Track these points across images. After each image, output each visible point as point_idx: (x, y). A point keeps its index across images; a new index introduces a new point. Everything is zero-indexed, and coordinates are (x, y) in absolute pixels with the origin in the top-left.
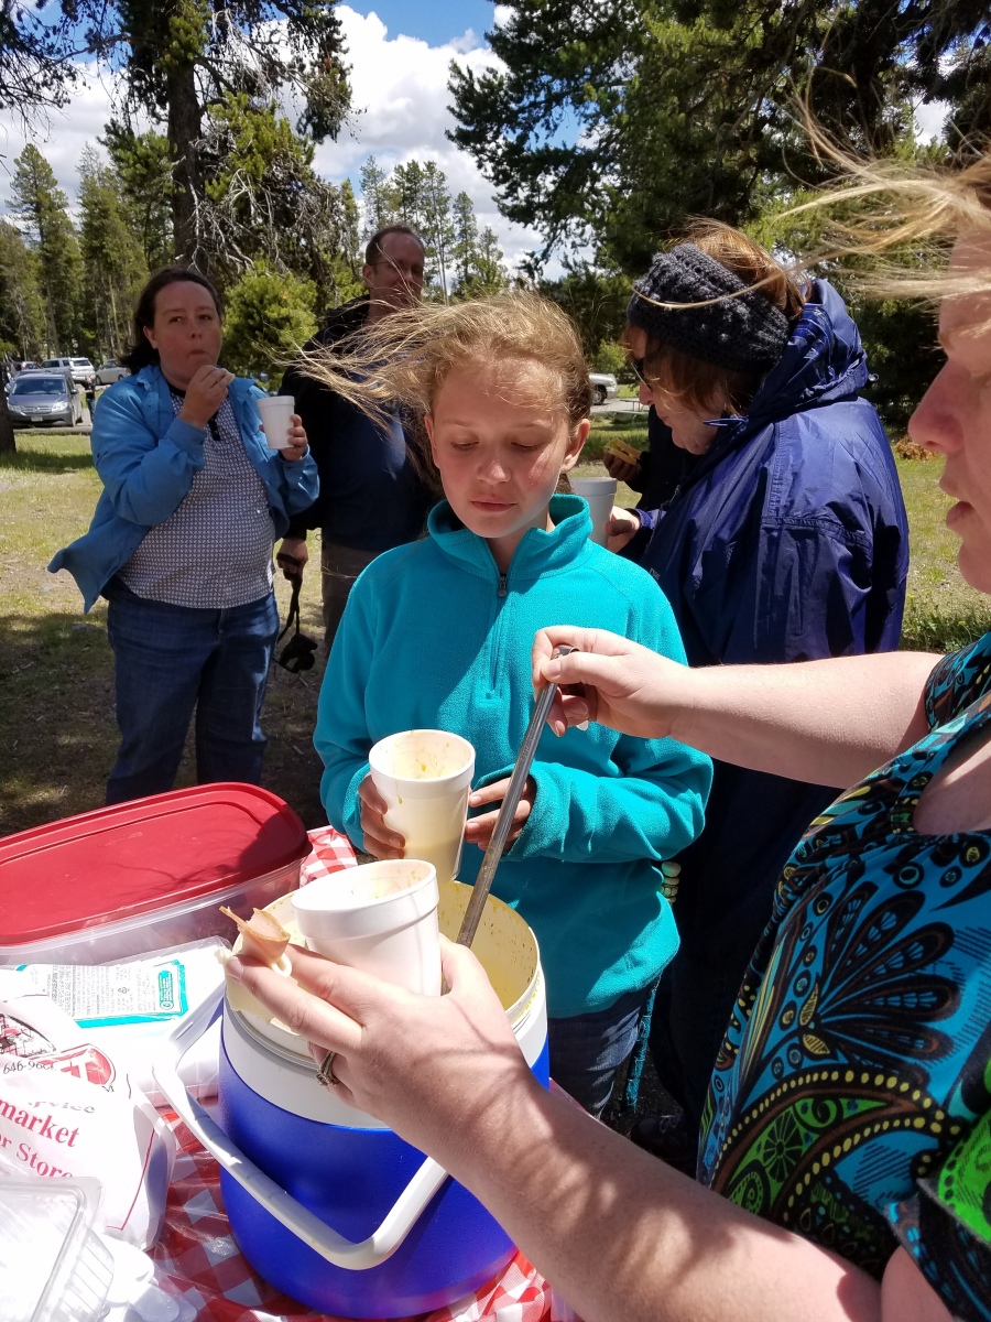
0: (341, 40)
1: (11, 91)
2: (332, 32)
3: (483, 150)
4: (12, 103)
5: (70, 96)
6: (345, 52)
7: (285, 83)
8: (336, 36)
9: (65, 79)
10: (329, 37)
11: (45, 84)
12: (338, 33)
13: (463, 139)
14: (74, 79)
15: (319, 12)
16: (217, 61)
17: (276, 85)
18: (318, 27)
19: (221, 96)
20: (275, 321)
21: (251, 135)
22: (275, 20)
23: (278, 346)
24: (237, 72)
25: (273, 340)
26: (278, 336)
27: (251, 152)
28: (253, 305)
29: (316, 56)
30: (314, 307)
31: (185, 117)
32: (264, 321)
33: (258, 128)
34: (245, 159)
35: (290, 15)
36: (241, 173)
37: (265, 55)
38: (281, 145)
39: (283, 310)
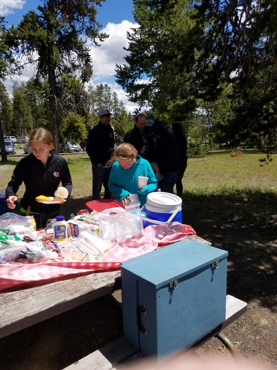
0: (90, 59)
1: (8, 72)
2: (88, 58)
3: (124, 85)
4: (8, 74)
5: (22, 73)
6: (91, 62)
7: (77, 70)
8: (89, 59)
9: (21, 69)
10: (87, 59)
11: (16, 70)
12: (90, 58)
13: (119, 82)
14: (23, 69)
15: (85, 53)
16: (60, 65)
17: (75, 70)
18: (85, 57)
19: (61, 73)
20: (77, 127)
21: (71, 83)
22: (74, 55)
23: (78, 132)
24: (66, 67)
25: (76, 131)
26: (78, 130)
27: (72, 87)
28: (71, 123)
29: (84, 63)
30: (85, 123)
31: (52, 78)
32: (74, 127)
33: (73, 82)
34: (70, 89)
35: (78, 54)
36: (69, 92)
37: (72, 64)
38: (78, 85)
39: (79, 124)
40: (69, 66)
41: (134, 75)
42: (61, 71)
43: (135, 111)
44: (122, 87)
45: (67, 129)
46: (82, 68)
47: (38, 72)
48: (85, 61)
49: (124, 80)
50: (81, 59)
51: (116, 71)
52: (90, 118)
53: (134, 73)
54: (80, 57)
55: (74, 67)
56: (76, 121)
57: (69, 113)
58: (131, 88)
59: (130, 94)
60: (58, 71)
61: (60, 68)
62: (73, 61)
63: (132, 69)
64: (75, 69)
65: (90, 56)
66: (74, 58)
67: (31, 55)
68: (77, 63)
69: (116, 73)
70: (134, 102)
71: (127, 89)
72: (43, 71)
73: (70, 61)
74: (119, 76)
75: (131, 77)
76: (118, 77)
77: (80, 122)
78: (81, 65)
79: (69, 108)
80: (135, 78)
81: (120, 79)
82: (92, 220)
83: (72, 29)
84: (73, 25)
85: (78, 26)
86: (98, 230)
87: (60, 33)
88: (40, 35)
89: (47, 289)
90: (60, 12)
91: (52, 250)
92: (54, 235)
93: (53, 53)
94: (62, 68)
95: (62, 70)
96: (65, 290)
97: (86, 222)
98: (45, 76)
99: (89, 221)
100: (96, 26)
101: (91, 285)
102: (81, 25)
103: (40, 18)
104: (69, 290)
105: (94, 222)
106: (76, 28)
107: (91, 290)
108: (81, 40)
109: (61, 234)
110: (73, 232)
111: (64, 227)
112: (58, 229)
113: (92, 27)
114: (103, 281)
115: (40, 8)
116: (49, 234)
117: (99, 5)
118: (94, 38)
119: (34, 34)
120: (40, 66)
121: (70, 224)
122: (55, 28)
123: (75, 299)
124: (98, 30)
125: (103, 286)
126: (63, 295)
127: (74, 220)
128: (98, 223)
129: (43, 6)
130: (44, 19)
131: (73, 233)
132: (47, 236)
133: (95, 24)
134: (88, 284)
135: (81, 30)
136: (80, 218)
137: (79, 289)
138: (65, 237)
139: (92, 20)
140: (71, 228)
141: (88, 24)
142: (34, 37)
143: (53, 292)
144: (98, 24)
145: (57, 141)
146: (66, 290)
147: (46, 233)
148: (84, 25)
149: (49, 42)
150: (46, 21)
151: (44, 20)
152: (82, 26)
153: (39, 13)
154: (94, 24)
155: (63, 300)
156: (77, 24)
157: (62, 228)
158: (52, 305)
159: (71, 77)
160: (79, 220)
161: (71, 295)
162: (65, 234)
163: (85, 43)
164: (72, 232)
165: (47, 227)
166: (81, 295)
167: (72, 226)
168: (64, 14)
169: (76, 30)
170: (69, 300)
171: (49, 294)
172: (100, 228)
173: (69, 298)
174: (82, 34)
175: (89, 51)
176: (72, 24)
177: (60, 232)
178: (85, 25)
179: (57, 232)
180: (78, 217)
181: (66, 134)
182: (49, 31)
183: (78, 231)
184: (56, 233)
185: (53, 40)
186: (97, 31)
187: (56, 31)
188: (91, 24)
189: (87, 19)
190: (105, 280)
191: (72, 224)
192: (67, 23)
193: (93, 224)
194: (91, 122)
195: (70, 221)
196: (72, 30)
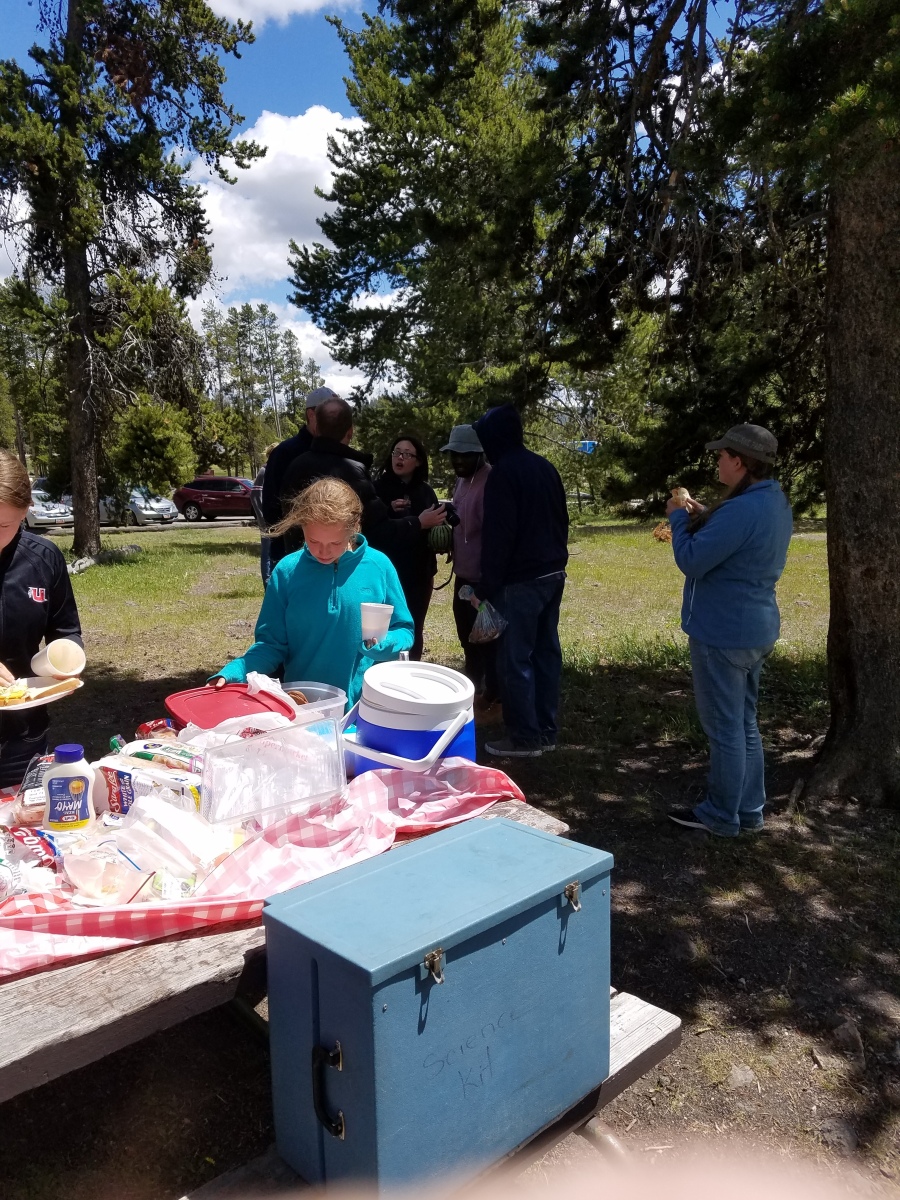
0: (205, 225)
2: (198, 219)
3: (317, 309)
6: (209, 233)
7: (161, 257)
10: (196, 222)
12: (203, 219)
13: (300, 301)
15: (188, 203)
16: (104, 239)
17: (154, 258)
18: (186, 214)
19: (107, 265)
20: (160, 441)
21: (139, 299)
22: (151, 208)
23: (164, 460)
24: (123, 249)
25: (160, 456)
26: (163, 453)
27: (143, 314)
28: (141, 429)
29: (185, 237)
30: (189, 429)
31: (77, 283)
32: (151, 441)
33: (145, 294)
34: (136, 318)
35: (164, 205)
36: (132, 329)
37: (145, 236)
38: (164, 307)
39: (167, 432)
40: (135, 243)
41: (347, 279)
42: (108, 258)
43: (352, 394)
44: (312, 315)
45: (127, 448)
46: (177, 254)
47: (30, 262)
48: (188, 228)
49: (319, 294)
50: (174, 223)
51: (291, 263)
52: (206, 413)
53: (350, 273)
54: (171, 216)
55: (152, 247)
56: (159, 424)
57: (133, 396)
58: (341, 321)
59: (340, 339)
60: (99, 258)
61: (103, 251)
62: (149, 226)
63: (344, 261)
64: (156, 254)
65: (204, 212)
66: (151, 220)
67: (7, 204)
68: (161, 235)
69: (291, 273)
70: (350, 366)
71: (326, 323)
72: (47, 257)
73: (139, 229)
74: (302, 282)
75: (340, 285)
76: (298, 285)
77: (171, 426)
78: (175, 243)
79: (133, 379)
80: (352, 290)
81: (304, 290)
82: (181, 754)
83: (145, 125)
84: (148, 111)
85: (164, 117)
86: (199, 788)
87: (103, 136)
88: (33, 140)
89: (9, 997)
90: (102, 69)
91: (37, 862)
92: (47, 809)
93: (78, 198)
94: (113, 249)
95: (111, 255)
96: (70, 999)
97: (162, 762)
98: (53, 273)
99: (172, 761)
100: (225, 121)
101: (163, 977)
102: (175, 115)
103: (36, 86)
104: (85, 999)
105: (188, 760)
106: (156, 121)
107: (160, 996)
108: (172, 161)
109: (70, 807)
110: (114, 797)
111: (81, 784)
112: (60, 789)
113: (210, 122)
114: (205, 963)
115: (37, 54)
116: (32, 805)
117: (232, 52)
118: (217, 156)
119: (13, 136)
120: (37, 242)
121: (105, 770)
122: (88, 119)
123: (102, 1029)
124: (229, 131)
125: (204, 980)
126: (61, 1018)
127: (123, 758)
128: (199, 765)
129: (47, 48)
130: (49, 90)
131: (114, 802)
132: (24, 813)
133: (221, 113)
134: (152, 973)
135: (174, 131)
136: (141, 749)
137: (120, 993)
138: (84, 815)
139: (211, 98)
140: (109, 785)
141: (197, 112)
142: (13, 145)
143: (29, 1007)
144: (231, 111)
145: (93, 489)
146: (75, 998)
147: (23, 802)
148: (183, 114)
149: (65, 163)
150: (56, 97)
151: (51, 94)
152: (179, 115)
153: (33, 69)
154: (217, 112)
155: (63, 1032)
156: (162, 111)
157: (74, 784)
158: (23, 1051)
159: (140, 278)
160: (138, 755)
161: (91, 1013)
162: (85, 806)
163: (184, 172)
164: (110, 798)
165: (27, 782)
166: (124, 1013)
167: (112, 777)
168: (117, 77)
169: (159, 128)
170: (81, 1033)
171: (13, 1014)
172: (207, 782)
173: (84, 1025)
174: (177, 142)
175: (200, 196)
176: (145, 108)
177: (68, 798)
178: (188, 115)
179: (56, 798)
180: (137, 746)
181: (125, 465)
182: (65, 130)
183: (132, 795)
184: (53, 804)
185: (80, 159)
186: (227, 135)
187: (89, 131)
188: (209, 111)
189: (192, 95)
190: (210, 960)
191: (112, 770)
192: (127, 105)
193: (183, 768)
194: (210, 425)
195: (107, 761)
196: (145, 129)
